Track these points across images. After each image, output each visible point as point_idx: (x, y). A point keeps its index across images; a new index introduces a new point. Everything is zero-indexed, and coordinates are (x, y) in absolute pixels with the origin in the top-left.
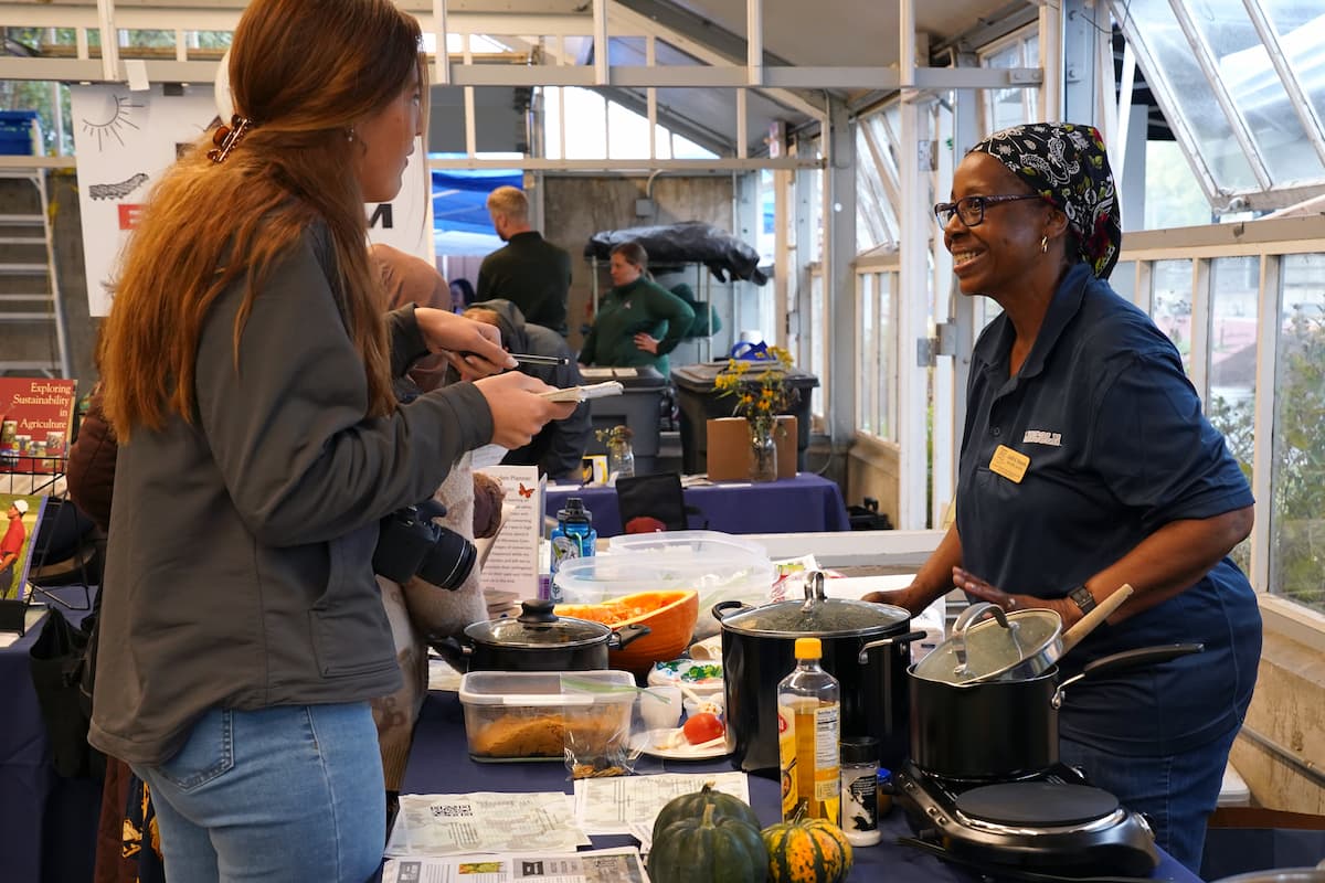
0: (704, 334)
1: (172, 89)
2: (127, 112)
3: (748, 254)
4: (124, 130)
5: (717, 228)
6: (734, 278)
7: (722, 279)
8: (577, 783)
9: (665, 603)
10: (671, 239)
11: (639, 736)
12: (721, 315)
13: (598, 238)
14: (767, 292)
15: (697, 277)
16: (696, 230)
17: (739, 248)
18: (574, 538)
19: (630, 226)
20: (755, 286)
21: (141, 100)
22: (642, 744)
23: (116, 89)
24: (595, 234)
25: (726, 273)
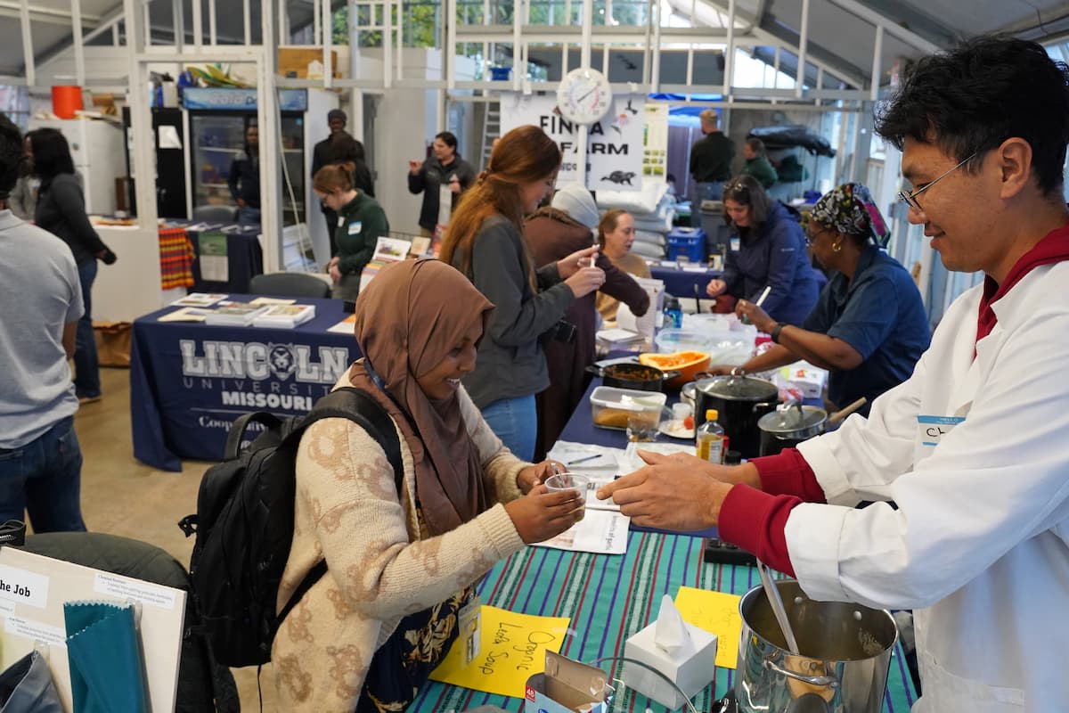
0: (800, 180)
1: (541, 93)
2: (522, 103)
3: (825, 143)
4: (520, 110)
5: (813, 129)
6: (818, 154)
7: (812, 153)
8: (630, 444)
9: (697, 358)
10: (788, 134)
11: (664, 423)
12: (810, 171)
13: (753, 132)
14: (833, 162)
15: (800, 152)
16: (801, 130)
17: (821, 140)
18: (672, 316)
19: (771, 126)
20: (828, 159)
21: (528, 98)
22: (664, 428)
23: (519, 94)
24: (751, 129)
25: (814, 152)
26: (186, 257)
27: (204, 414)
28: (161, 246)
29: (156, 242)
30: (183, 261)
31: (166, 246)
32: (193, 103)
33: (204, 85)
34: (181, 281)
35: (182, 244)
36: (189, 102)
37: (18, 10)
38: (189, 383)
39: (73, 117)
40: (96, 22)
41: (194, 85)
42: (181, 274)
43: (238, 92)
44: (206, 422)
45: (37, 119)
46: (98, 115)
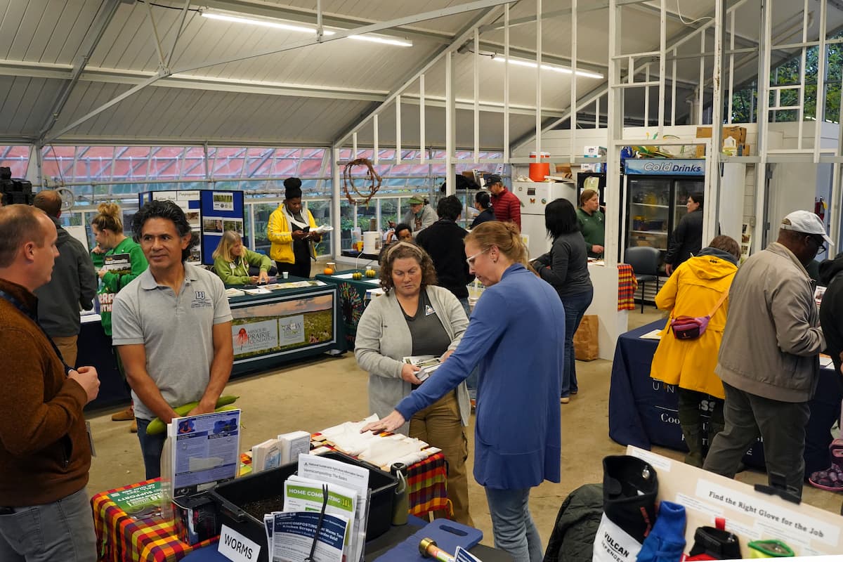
26: (631, 288)
27: (665, 412)
28: (620, 278)
29: (617, 275)
30: (629, 290)
31: (623, 278)
32: (632, 170)
33: (639, 156)
34: (626, 305)
35: (629, 277)
36: (628, 169)
37: (503, 107)
38: (656, 387)
39: (543, 180)
40: (562, 113)
41: (633, 157)
42: (626, 300)
43: (667, 162)
44: (666, 418)
45: (519, 181)
46: (560, 179)
